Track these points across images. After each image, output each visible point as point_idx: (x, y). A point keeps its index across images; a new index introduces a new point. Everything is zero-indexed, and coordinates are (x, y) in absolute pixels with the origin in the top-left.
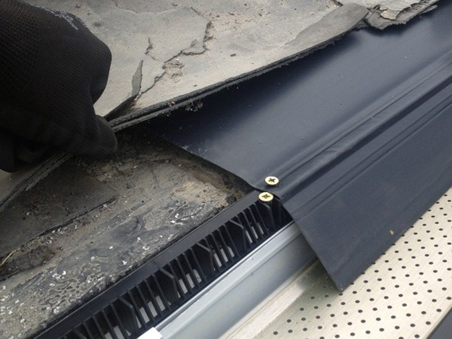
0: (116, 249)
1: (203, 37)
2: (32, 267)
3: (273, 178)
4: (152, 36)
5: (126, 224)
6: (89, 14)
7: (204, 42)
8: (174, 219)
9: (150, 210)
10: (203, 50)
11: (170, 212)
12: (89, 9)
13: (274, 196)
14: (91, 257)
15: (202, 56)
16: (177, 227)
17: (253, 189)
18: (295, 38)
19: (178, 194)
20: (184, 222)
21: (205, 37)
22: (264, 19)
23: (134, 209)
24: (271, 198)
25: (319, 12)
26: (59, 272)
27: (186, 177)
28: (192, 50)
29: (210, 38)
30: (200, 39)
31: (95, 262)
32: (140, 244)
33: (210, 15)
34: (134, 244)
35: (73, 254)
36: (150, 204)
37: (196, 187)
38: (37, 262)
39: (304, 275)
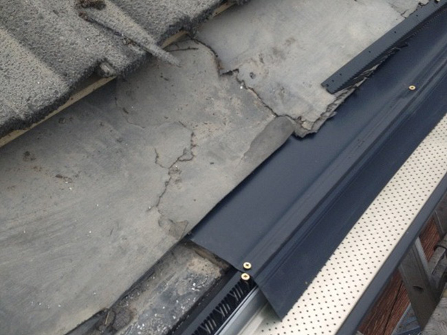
0: (167, 308)
1: (189, 145)
2: (126, 324)
3: (248, 263)
4: (157, 147)
5: (167, 291)
6: (111, 131)
7: (191, 148)
8: (193, 287)
9: (177, 280)
10: (191, 156)
11: (190, 281)
12: (110, 126)
13: (250, 276)
14: (155, 313)
15: (191, 163)
16: (196, 293)
17: (237, 270)
18: (249, 147)
19: (191, 268)
20: (200, 289)
21: (192, 145)
22: (227, 127)
23: (168, 279)
24: (248, 278)
25: (263, 122)
26: (141, 325)
27: (192, 255)
28: (185, 157)
29: (195, 146)
30: (188, 147)
31: (158, 317)
32: (179, 304)
33: (191, 125)
34: (176, 305)
35: (144, 312)
36: (176, 276)
37: (200, 262)
38: (127, 320)
39: (262, 311)
